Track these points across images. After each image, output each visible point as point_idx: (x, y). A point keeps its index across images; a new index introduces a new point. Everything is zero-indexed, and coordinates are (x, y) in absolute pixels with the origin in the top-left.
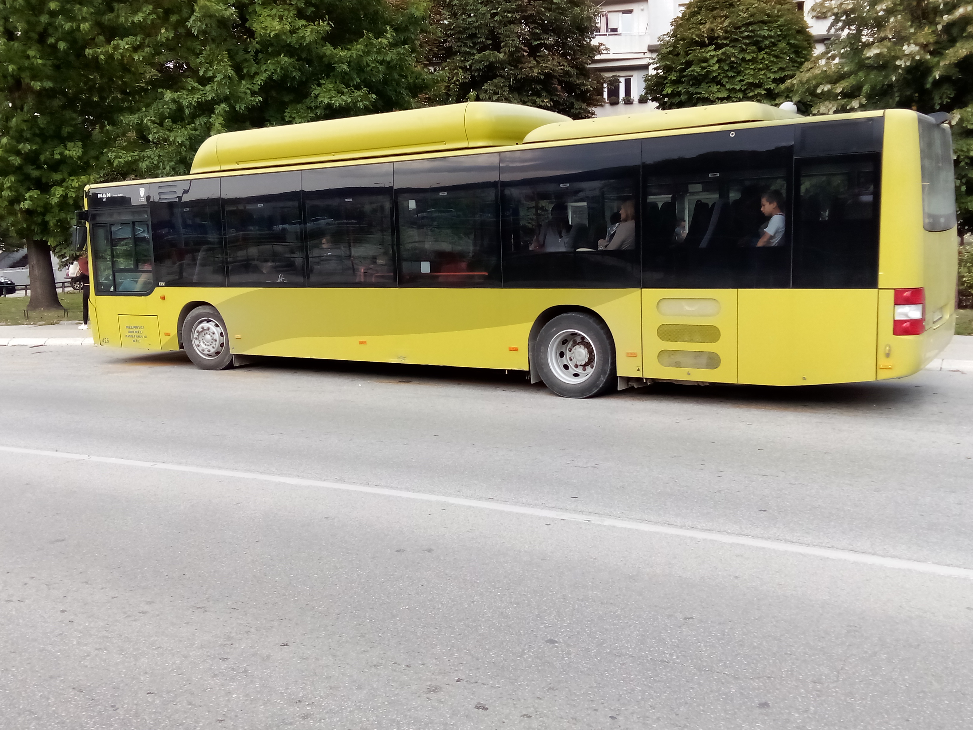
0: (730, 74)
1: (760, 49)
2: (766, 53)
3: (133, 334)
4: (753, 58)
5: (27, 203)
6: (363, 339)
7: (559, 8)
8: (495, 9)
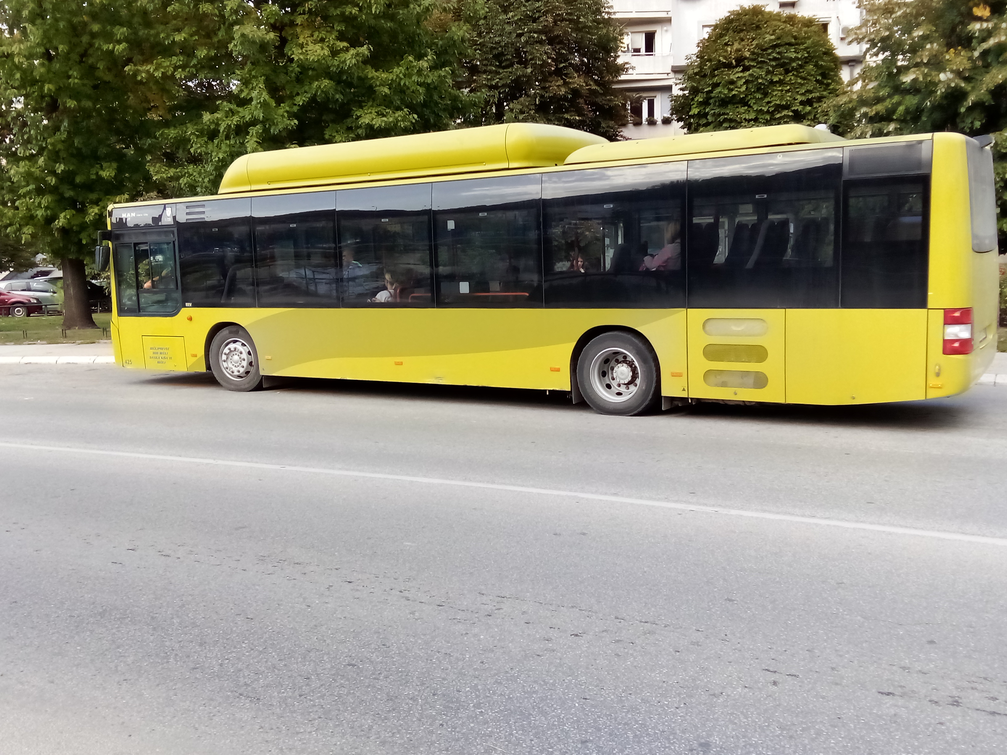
0: (759, 96)
1: (787, 72)
2: (793, 75)
3: (157, 356)
4: (780, 79)
5: (61, 221)
6: (399, 359)
7: (586, 27)
8: (521, 29)
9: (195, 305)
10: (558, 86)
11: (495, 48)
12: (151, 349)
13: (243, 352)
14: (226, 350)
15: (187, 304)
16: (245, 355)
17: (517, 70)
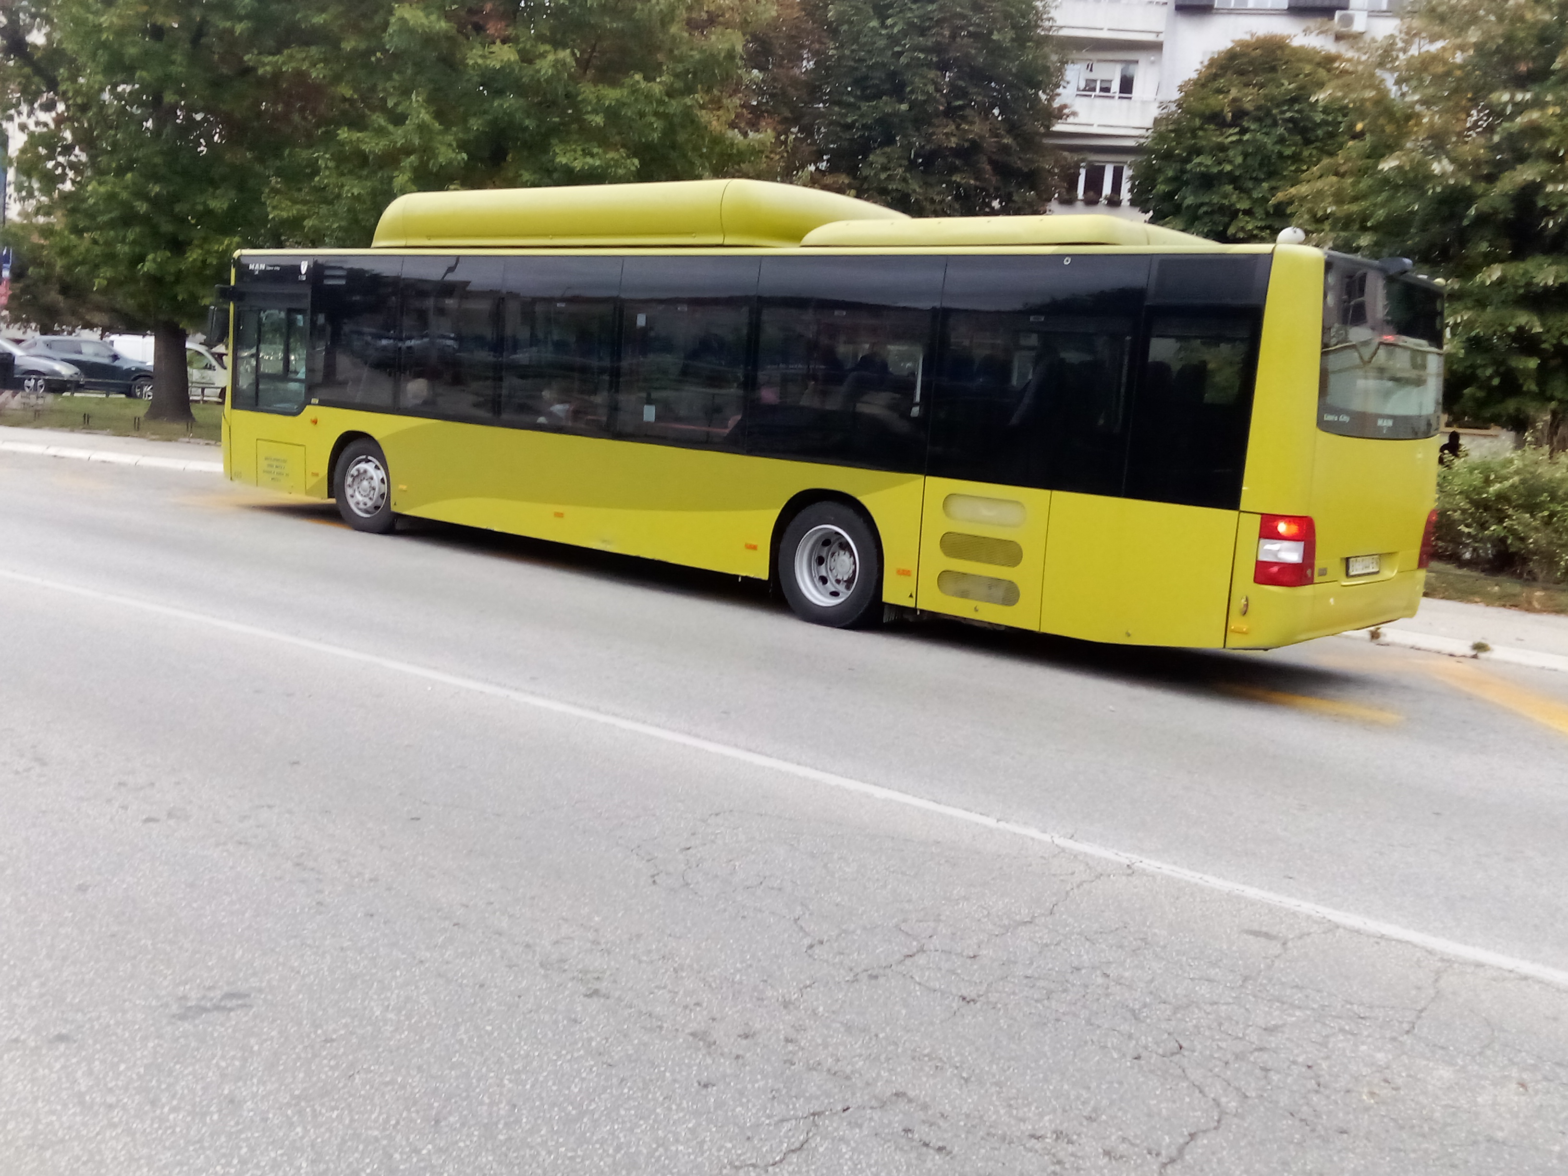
3: (272, 469)
5: (148, 266)
6: (560, 509)
7: (1000, 47)
8: (900, 45)
9: (322, 403)
10: (946, 134)
11: (856, 69)
12: (266, 459)
13: (375, 477)
14: (354, 471)
15: (314, 401)
16: (376, 483)
17: (888, 105)
